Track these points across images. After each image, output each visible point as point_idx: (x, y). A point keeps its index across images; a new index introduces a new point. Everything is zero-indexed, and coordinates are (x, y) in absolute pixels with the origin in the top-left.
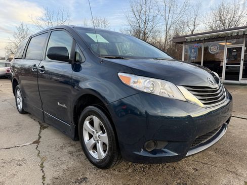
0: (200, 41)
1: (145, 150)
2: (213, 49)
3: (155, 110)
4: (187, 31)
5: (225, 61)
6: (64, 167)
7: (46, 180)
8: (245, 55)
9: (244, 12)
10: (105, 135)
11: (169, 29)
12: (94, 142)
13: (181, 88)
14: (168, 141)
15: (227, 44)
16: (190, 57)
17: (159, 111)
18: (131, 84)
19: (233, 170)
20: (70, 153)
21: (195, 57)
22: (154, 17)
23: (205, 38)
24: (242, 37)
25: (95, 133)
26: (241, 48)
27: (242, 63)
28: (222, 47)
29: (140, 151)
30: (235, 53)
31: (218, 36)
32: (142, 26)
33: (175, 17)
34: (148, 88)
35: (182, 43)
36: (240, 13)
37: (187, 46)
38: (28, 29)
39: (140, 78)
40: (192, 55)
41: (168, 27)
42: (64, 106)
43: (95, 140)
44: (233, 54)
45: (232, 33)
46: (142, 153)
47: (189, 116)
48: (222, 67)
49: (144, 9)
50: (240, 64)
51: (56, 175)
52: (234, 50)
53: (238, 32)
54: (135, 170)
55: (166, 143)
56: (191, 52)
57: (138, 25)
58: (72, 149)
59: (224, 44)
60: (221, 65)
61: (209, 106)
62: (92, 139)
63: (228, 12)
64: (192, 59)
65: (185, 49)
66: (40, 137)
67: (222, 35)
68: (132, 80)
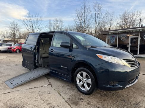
0: (116, 34)
1: (110, 85)
2: (123, 38)
3: (112, 69)
4: (107, 27)
5: (130, 44)
6: (69, 94)
7: (65, 99)
8: (140, 42)
9: (137, 17)
10: (90, 80)
11: (97, 26)
12: (83, 83)
13: (122, 60)
14: (119, 81)
15: (131, 35)
16: (111, 42)
17: (114, 69)
18: (103, 59)
19: (143, 95)
20: (69, 89)
21: (114, 42)
22: (89, 20)
23: (118, 32)
24: (138, 32)
25: (83, 79)
26: (138, 38)
27: (139, 46)
28: (128, 37)
29: (107, 85)
30: (135, 41)
31: (126, 31)
32: (83, 24)
33: (100, 20)
34: (110, 60)
35: (106, 34)
36: (135, 17)
37: (109, 36)
38: (17, 24)
39: (106, 56)
40: (112, 41)
41: (97, 25)
42: (66, 67)
43: (83, 82)
44: (134, 41)
45: (133, 30)
46: (108, 86)
47: (127, 72)
48: (128, 47)
49: (84, 15)
50: (138, 46)
51: (68, 97)
52: (135, 39)
53: (136, 30)
54: (101, 95)
55: (118, 82)
56: (111, 39)
57: (80, 24)
58: (69, 87)
59: (129, 35)
60: (128, 46)
61: (133, 67)
62: (82, 82)
63: (129, 17)
64: (112, 43)
65: (108, 38)
66: (50, 83)
67: (128, 31)
68: (103, 57)
